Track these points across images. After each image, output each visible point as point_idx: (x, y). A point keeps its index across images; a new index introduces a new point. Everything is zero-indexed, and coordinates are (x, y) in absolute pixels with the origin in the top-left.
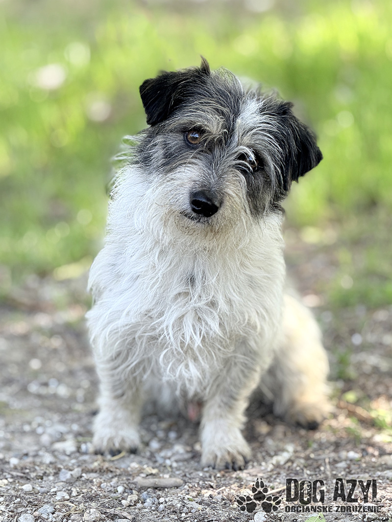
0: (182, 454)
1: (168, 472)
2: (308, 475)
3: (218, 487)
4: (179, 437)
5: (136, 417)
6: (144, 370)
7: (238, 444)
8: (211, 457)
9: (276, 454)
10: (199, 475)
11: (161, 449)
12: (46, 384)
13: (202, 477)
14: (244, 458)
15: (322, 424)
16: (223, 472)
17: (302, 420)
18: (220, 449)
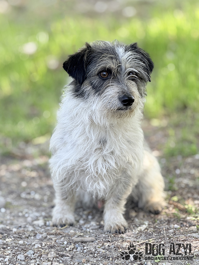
0: (95, 226)
1: (88, 235)
2: (155, 236)
3: (112, 241)
4: (93, 218)
5: (73, 208)
6: (77, 186)
7: (121, 221)
8: (109, 227)
9: (140, 226)
10: (103, 236)
11: (84, 224)
12: (29, 194)
13: (104, 237)
14: (124, 228)
15: (161, 212)
16: (114, 235)
17: (152, 210)
18: (113, 223)
